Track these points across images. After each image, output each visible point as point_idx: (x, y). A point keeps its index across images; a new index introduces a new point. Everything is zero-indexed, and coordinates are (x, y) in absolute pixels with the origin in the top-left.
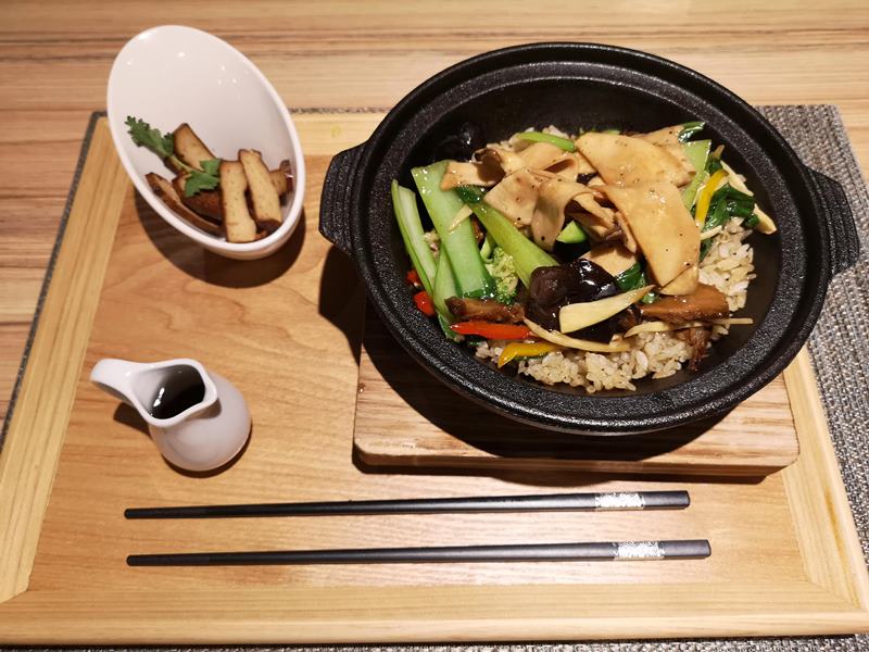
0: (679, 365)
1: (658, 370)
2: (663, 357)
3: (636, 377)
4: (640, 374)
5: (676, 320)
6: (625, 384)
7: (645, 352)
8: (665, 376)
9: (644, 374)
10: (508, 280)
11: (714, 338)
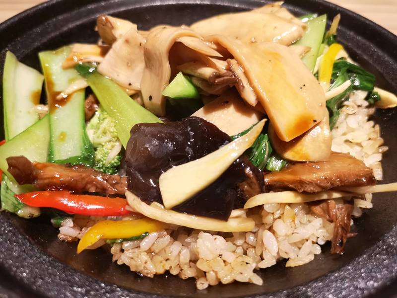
0: (319, 248)
1: (292, 255)
2: (296, 238)
3: (264, 265)
4: (269, 262)
5: (310, 189)
6: (247, 275)
7: (274, 232)
8: (301, 263)
9: (274, 262)
10: (109, 145)
11: (357, 214)
